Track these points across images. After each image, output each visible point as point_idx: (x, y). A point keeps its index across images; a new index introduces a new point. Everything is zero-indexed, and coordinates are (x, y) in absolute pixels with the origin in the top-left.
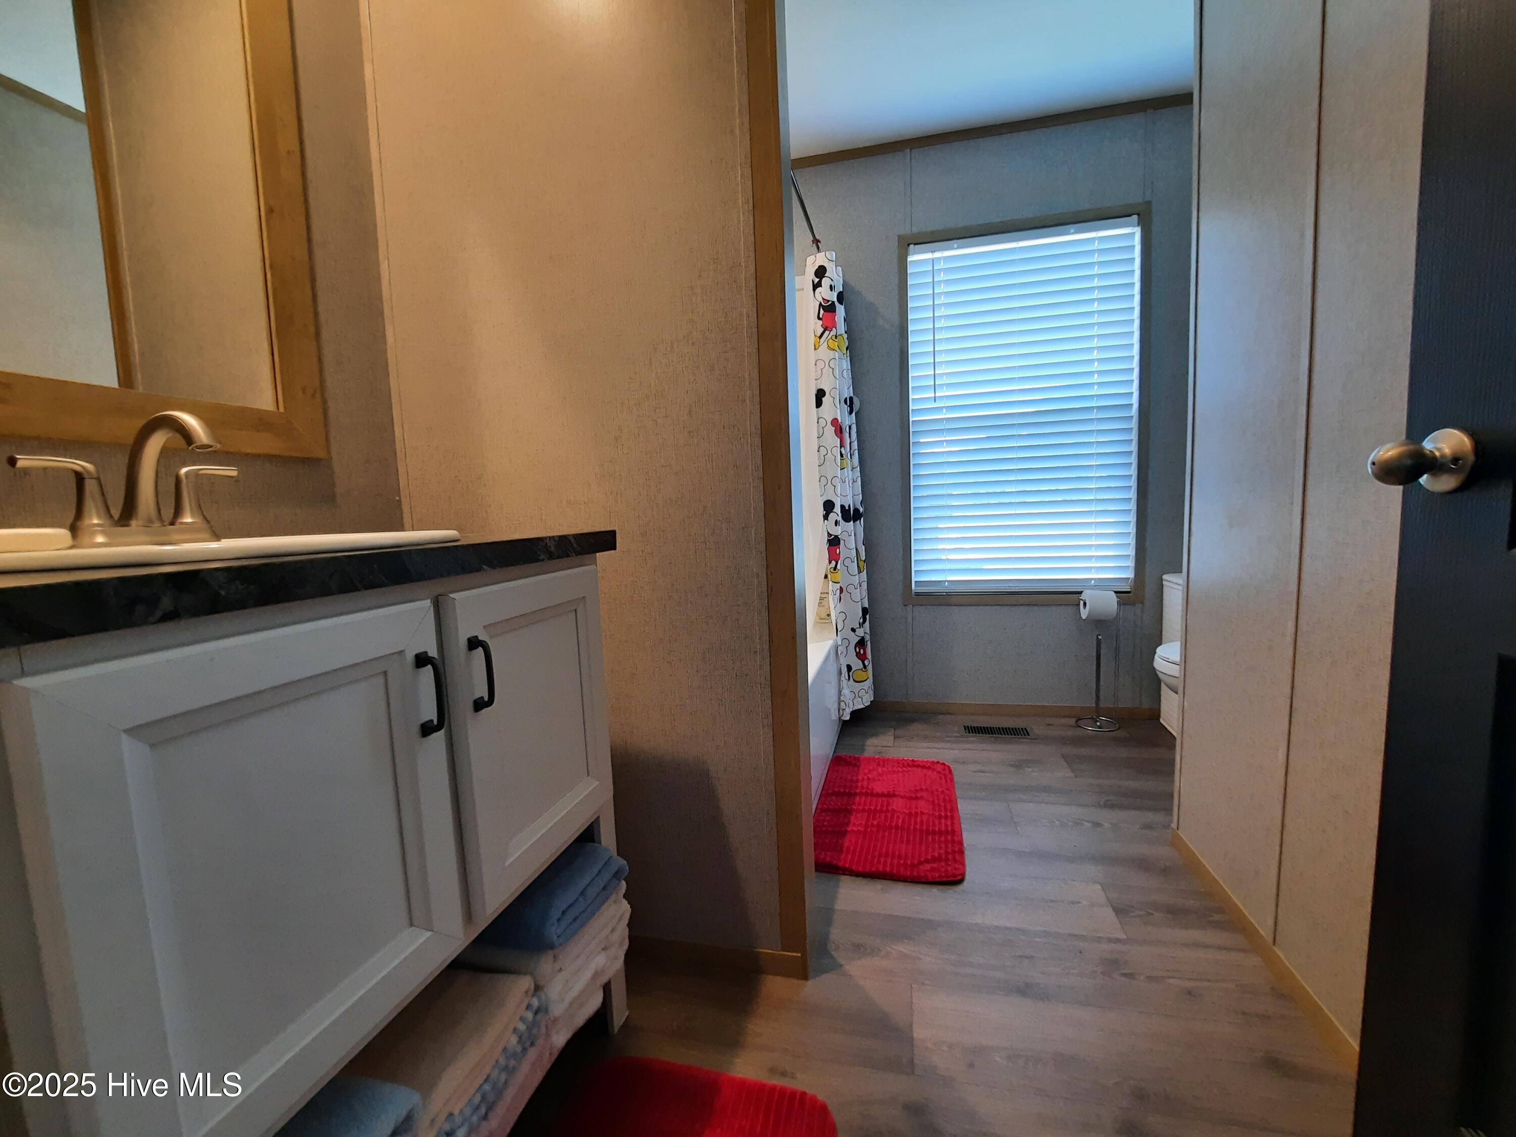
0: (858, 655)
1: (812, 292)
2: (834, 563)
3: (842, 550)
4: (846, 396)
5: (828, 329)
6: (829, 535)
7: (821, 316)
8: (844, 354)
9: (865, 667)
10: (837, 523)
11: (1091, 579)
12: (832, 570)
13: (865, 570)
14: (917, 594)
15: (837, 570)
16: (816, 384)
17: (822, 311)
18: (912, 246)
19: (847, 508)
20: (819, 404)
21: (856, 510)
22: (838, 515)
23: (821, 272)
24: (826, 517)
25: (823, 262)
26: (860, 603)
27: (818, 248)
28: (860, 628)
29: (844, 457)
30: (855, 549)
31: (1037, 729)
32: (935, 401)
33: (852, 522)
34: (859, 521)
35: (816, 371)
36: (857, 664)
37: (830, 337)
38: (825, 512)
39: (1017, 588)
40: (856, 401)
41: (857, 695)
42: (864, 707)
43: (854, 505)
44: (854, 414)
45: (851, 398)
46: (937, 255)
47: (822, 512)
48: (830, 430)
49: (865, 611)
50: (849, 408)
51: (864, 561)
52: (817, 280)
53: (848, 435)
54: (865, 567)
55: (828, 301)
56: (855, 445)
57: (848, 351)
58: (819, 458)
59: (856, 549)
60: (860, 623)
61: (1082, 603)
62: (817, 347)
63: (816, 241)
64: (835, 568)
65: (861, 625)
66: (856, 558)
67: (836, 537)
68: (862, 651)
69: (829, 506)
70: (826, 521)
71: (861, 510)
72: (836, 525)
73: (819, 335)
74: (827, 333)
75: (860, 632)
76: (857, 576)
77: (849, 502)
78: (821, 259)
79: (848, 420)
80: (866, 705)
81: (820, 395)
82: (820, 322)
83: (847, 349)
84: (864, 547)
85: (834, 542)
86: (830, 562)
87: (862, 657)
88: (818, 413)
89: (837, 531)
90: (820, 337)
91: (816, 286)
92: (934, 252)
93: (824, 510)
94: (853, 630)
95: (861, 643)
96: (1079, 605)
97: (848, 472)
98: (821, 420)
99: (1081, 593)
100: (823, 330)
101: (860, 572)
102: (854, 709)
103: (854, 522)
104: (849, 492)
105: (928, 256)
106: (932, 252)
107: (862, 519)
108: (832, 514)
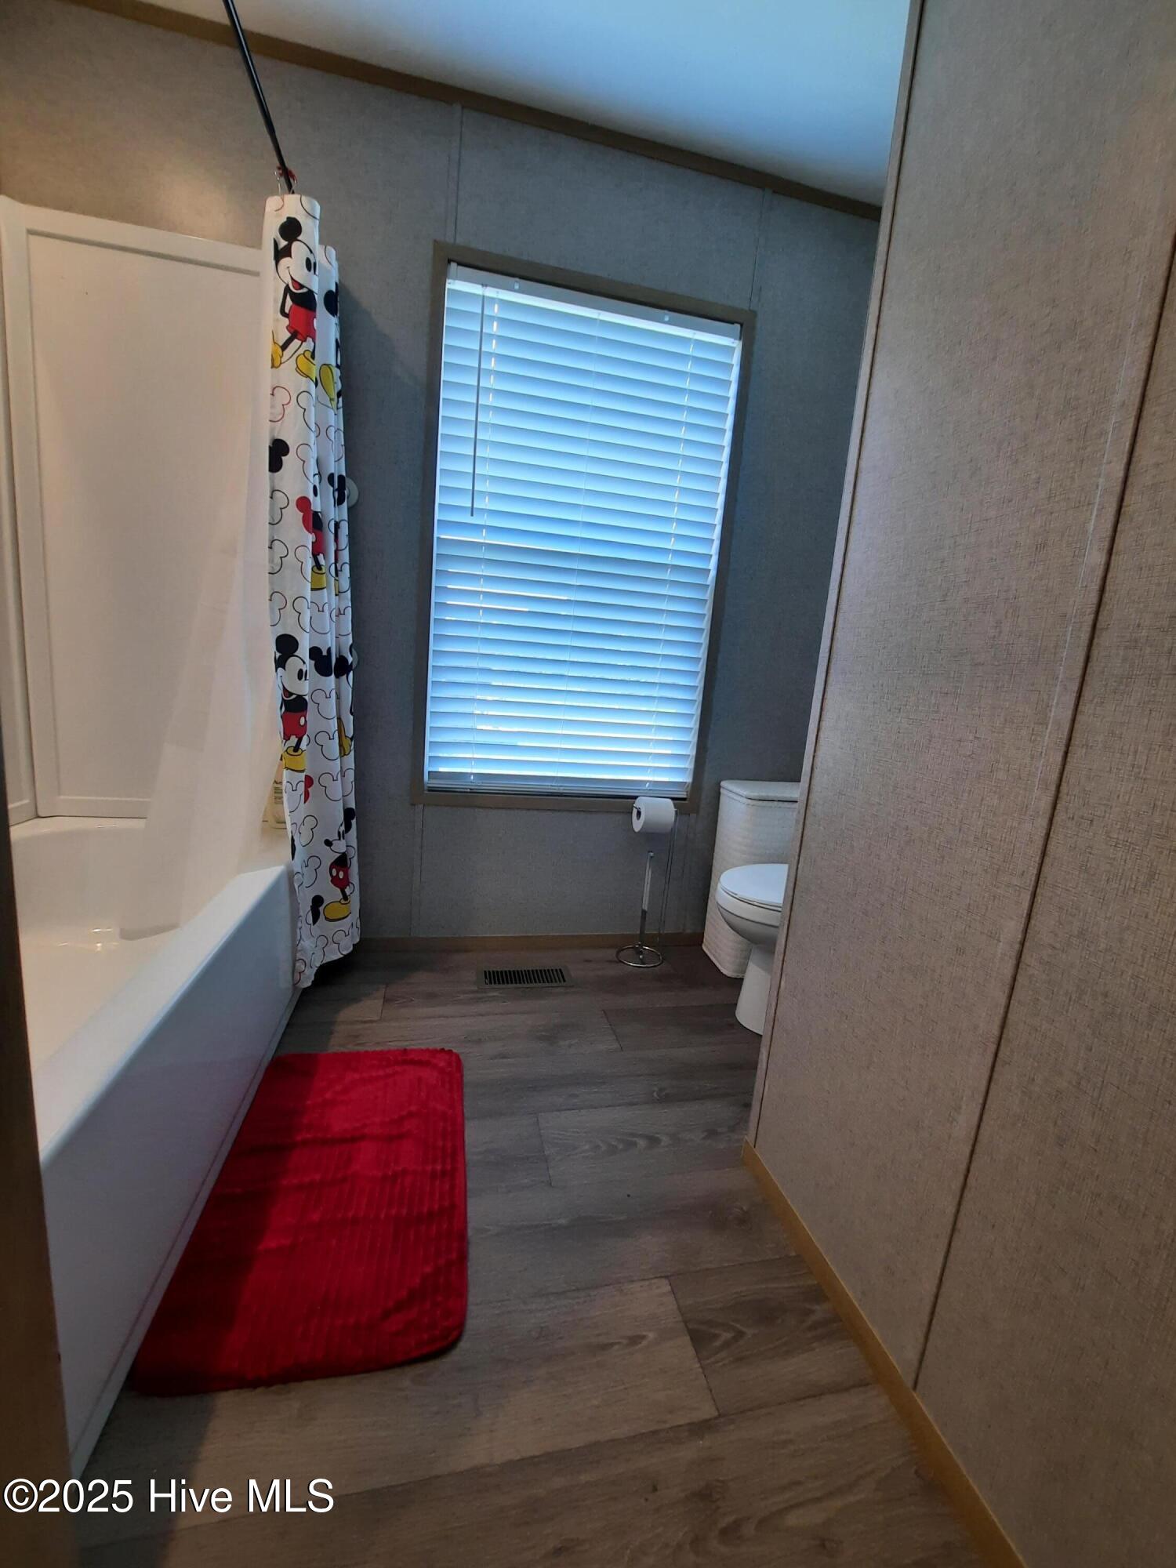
0: (335, 881)
1: (273, 262)
2: (294, 740)
3: (311, 719)
4: (333, 471)
5: (299, 336)
6: (286, 692)
7: (287, 311)
8: (331, 400)
9: (345, 897)
10: (301, 675)
11: (646, 782)
12: (291, 751)
13: (352, 753)
14: (431, 790)
15: (300, 751)
16: (272, 430)
17: (289, 302)
18: (453, 265)
19: (325, 653)
20: (275, 465)
21: (342, 660)
22: (304, 663)
23: (291, 229)
24: (280, 663)
25: (296, 213)
26: (341, 801)
27: (290, 186)
28: (339, 839)
29: (324, 571)
30: (336, 719)
31: (574, 971)
32: (472, 515)
33: (333, 676)
34: (345, 676)
35: (272, 407)
36: (332, 894)
37: (301, 351)
38: (278, 655)
39: (562, 788)
40: (351, 488)
41: (330, 940)
42: (342, 956)
43: (339, 650)
44: (345, 504)
45: (341, 477)
46: (490, 292)
47: (272, 652)
48: (294, 516)
49: (349, 814)
50: (336, 494)
51: (351, 739)
52: (283, 243)
53: (332, 537)
54: (352, 747)
55: (301, 286)
56: (345, 556)
57: (341, 399)
58: (271, 561)
59: (339, 719)
60: (339, 833)
61: (635, 812)
62: (277, 363)
63: (287, 174)
64: (297, 748)
65: (341, 836)
66: (337, 733)
67: (300, 698)
68: (341, 875)
69: (286, 646)
70: (280, 669)
71: (350, 659)
72: (300, 678)
73: (281, 344)
74: (296, 343)
75: (340, 847)
76: (338, 761)
77: (328, 643)
78: (292, 205)
79: (334, 513)
80: (345, 953)
81: (278, 450)
82: (286, 321)
83: (339, 394)
84: (352, 717)
85: (294, 706)
86: (287, 737)
87: (341, 884)
88: (272, 481)
89: (304, 688)
90: (284, 347)
91: (280, 254)
92: (486, 286)
93: (278, 649)
94: (328, 843)
95: (341, 862)
96: (632, 813)
97: (327, 597)
98: (278, 495)
99: (635, 798)
100: (288, 335)
101: (343, 753)
102: (324, 962)
103: (337, 676)
104: (328, 625)
105: (476, 289)
106: (483, 285)
107: (351, 674)
108: (291, 660)
